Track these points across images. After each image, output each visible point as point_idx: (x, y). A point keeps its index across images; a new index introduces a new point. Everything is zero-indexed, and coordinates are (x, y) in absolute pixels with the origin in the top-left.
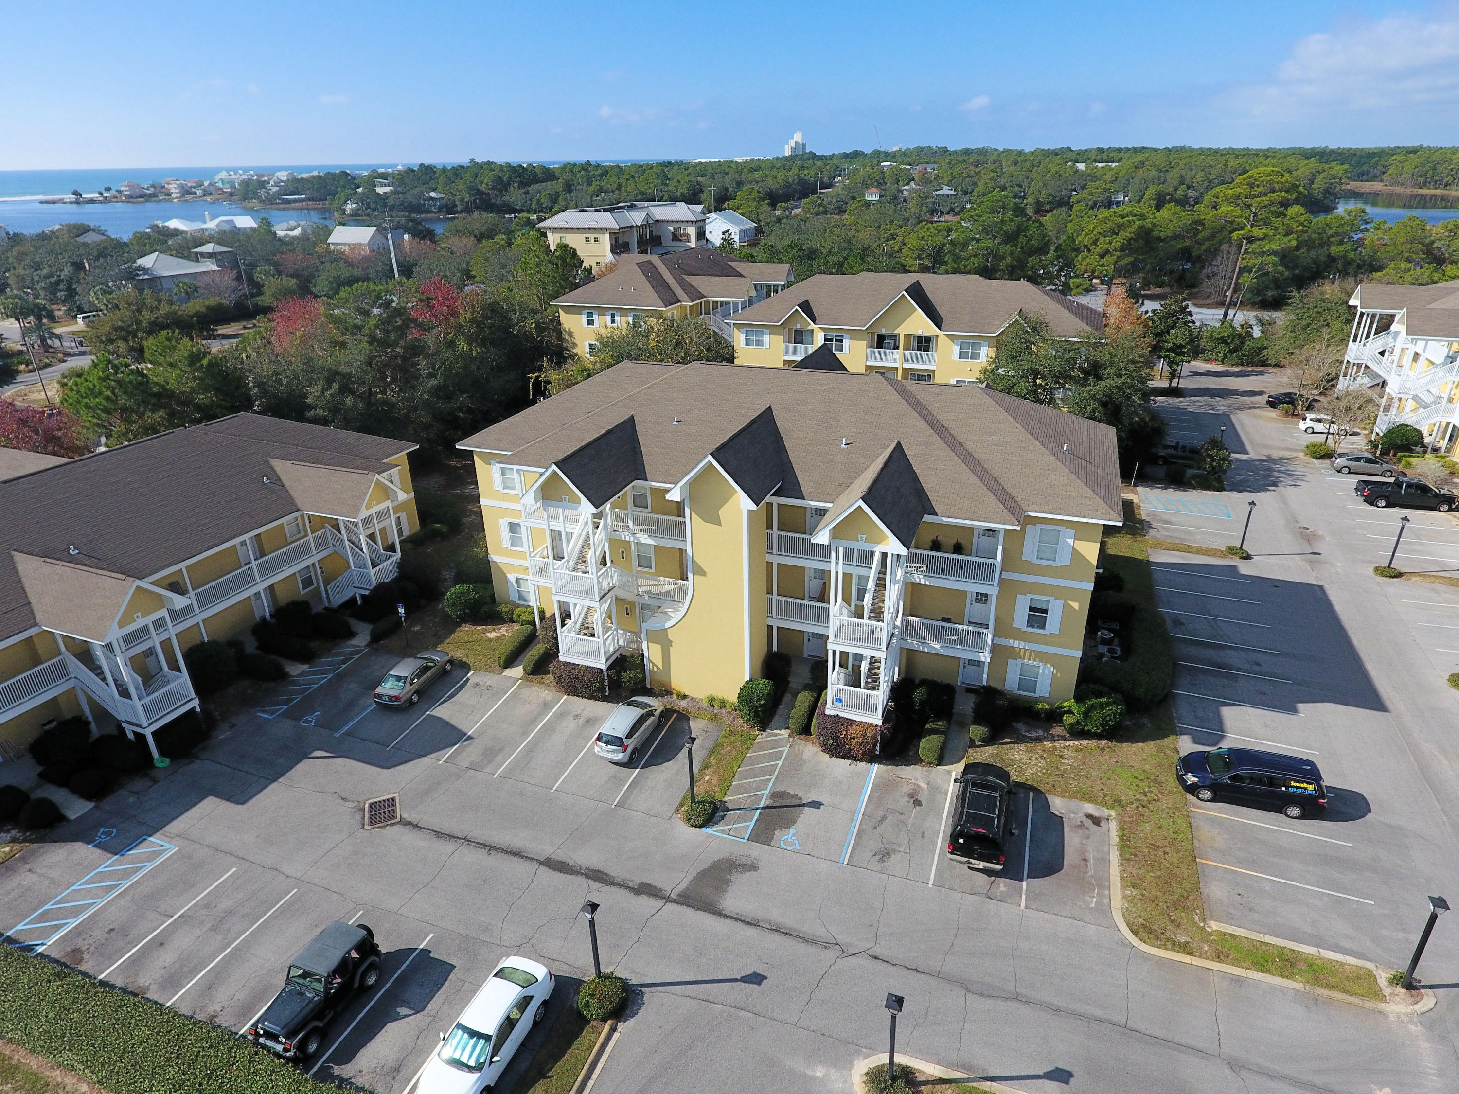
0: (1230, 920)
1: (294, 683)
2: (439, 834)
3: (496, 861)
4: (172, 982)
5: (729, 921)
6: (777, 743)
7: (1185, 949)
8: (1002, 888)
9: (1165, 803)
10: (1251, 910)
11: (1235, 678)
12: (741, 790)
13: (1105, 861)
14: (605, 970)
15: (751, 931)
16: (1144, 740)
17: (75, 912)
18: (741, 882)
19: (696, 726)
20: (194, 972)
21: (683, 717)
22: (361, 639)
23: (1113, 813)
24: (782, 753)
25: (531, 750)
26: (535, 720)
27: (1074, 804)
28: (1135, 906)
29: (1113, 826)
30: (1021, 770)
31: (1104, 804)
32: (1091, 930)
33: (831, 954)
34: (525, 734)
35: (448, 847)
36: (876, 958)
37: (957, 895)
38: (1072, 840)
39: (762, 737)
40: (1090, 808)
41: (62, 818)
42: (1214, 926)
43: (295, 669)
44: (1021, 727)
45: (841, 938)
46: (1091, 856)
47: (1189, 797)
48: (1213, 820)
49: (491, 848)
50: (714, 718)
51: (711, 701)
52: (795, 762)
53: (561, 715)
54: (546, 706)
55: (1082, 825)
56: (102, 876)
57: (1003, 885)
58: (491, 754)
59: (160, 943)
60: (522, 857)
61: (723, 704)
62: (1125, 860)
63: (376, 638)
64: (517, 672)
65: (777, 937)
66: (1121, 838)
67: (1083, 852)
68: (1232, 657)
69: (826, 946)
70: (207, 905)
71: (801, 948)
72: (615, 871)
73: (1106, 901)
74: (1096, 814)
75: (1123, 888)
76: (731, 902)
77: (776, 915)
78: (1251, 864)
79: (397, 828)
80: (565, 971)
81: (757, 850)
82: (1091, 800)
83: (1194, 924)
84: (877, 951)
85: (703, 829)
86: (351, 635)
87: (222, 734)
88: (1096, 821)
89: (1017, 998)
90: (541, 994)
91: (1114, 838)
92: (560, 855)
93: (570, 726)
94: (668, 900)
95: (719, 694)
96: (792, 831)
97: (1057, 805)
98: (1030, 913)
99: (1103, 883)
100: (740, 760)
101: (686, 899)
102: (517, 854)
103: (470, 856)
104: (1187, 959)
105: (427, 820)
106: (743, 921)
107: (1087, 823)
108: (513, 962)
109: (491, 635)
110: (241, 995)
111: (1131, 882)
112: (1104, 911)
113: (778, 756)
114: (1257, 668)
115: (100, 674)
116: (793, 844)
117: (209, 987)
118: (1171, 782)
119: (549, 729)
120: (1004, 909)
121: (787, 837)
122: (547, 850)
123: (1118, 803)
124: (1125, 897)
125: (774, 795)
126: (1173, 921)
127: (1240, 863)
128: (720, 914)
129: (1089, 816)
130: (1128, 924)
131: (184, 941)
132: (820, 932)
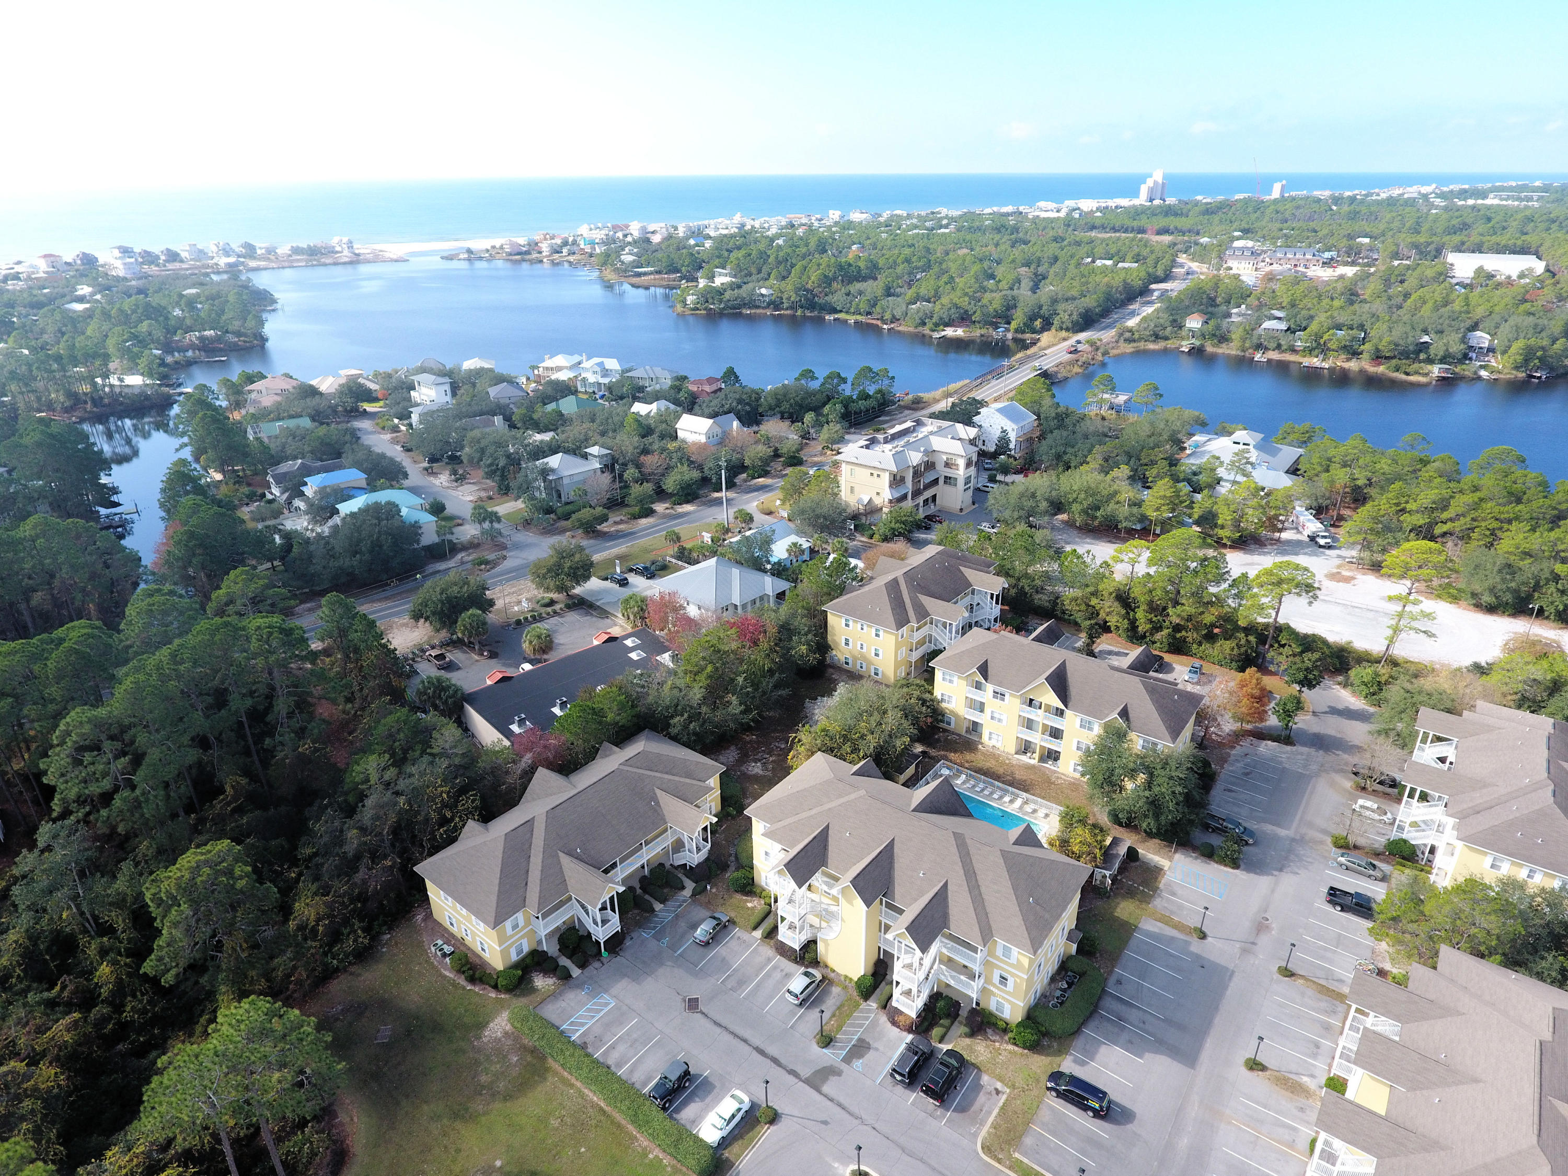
0: (1025, 1154)
1: (656, 916)
2: (715, 1023)
3: (736, 1042)
4: (619, 1065)
5: (822, 1096)
6: (869, 1011)
7: (999, 1161)
8: (938, 1114)
9: (1034, 1092)
10: (1037, 1152)
11: (1125, 1029)
12: (845, 1033)
13: (990, 1113)
14: (770, 1104)
15: (829, 1103)
16: (1047, 1055)
17: (583, 1025)
18: (833, 1079)
19: (835, 990)
20: (626, 1063)
21: (831, 982)
22: (687, 893)
23: (1008, 1091)
24: (868, 1017)
25: (758, 985)
26: (762, 969)
27: (993, 1081)
28: (990, 1136)
29: (1004, 1097)
30: (977, 1057)
31: (1006, 1085)
32: (965, 1142)
33: (857, 1122)
34: (757, 976)
35: (718, 1030)
36: (874, 1128)
37: (918, 1111)
38: (981, 1098)
39: (864, 1005)
40: (999, 1085)
41: (570, 976)
42: (1017, 1155)
43: (658, 906)
44: (989, 1031)
45: (863, 1116)
46: (985, 1109)
47: (1047, 1092)
48: (1051, 1107)
49: (736, 1036)
50: (845, 988)
51: (846, 977)
52: (874, 1023)
53: (775, 968)
54: (769, 960)
55: (990, 1093)
56: (589, 1010)
57: (939, 1112)
58: (741, 983)
59: (613, 1047)
60: (747, 1043)
61: (851, 979)
62: (999, 1114)
63: (694, 895)
64: (758, 934)
65: (839, 1110)
66: (1004, 1104)
67: (983, 1106)
68: (1133, 1015)
69: (856, 1118)
70: (628, 1033)
71: (847, 1116)
72: (783, 1061)
73: (979, 1131)
74: (1000, 1089)
75: (990, 1127)
76: (826, 1089)
77: (842, 1100)
78: (1054, 1134)
79: (699, 1015)
80: (755, 1100)
81: (844, 1066)
82: (1002, 1081)
83: (1009, 1151)
84: (876, 1126)
85: (822, 1049)
86: (683, 888)
87: (628, 943)
88: (998, 1092)
89: (921, 1160)
90: (746, 1107)
91: (1001, 1104)
92: (762, 1047)
93: (777, 975)
94: (801, 1080)
95: (850, 976)
96: (861, 1061)
97: (985, 1079)
98: (944, 1127)
99: (982, 1124)
100: (849, 1016)
101: (807, 1081)
102: (745, 1041)
103: (727, 1037)
104: (997, 1165)
105: (711, 1014)
106: (828, 1098)
107: (993, 1092)
108: (738, 1093)
109: (749, 905)
110: (642, 1077)
111: (995, 1126)
112: (975, 1135)
113: (867, 1018)
114: (1141, 1025)
115: (588, 914)
116: (859, 1067)
117: (632, 1071)
118: (1042, 1083)
119: (768, 975)
120: (934, 1122)
121: (858, 1064)
122: (757, 1042)
123: (1014, 1086)
124: (988, 1131)
125: (859, 1040)
126: (1001, 1148)
127: (1049, 1132)
128: (819, 1091)
129: (996, 1090)
130: (982, 1144)
131: (621, 1048)
132: (856, 1111)
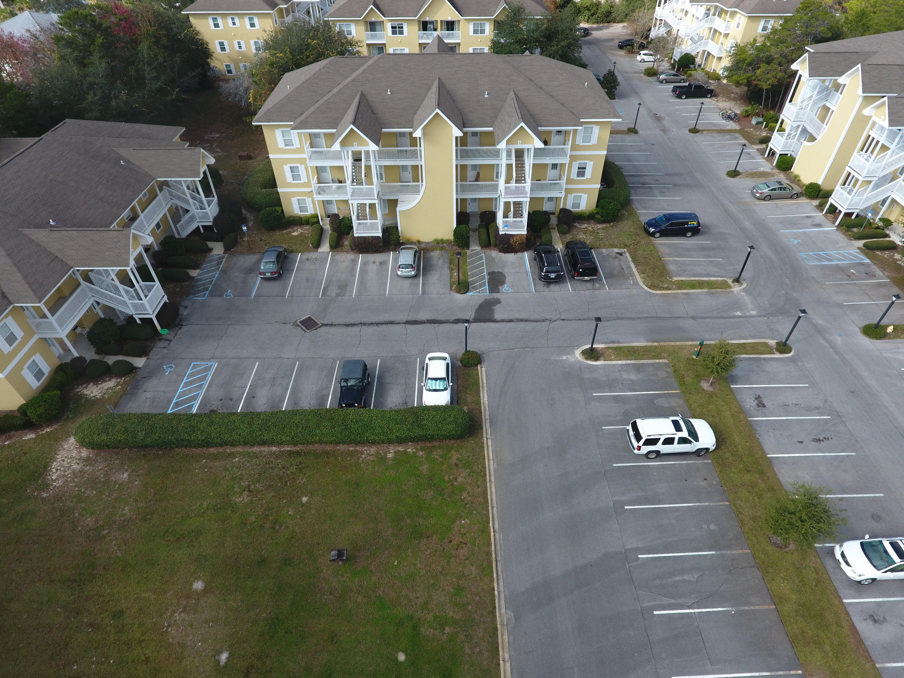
0: (679, 276)
1: (199, 280)
2: (347, 325)
3: (382, 328)
4: (276, 403)
5: (500, 323)
6: (477, 253)
7: (667, 289)
8: (597, 285)
9: (643, 242)
10: (685, 271)
11: (651, 188)
12: (473, 275)
13: (629, 267)
14: (466, 350)
15: (511, 323)
16: (626, 220)
17: (193, 398)
18: (497, 308)
19: (435, 253)
20: (283, 397)
21: (426, 251)
22: (218, 250)
23: (626, 250)
25: (362, 281)
26: (355, 268)
27: (610, 250)
28: (646, 279)
29: (627, 254)
31: (620, 248)
32: (634, 291)
34: (354, 276)
35: (356, 329)
36: (563, 320)
37: (582, 292)
38: (614, 263)
39: (468, 252)
40: (616, 250)
41: (135, 369)
42: (675, 279)
43: (194, 273)
44: (577, 224)
45: (547, 317)
46: (624, 267)
47: (652, 238)
48: (662, 244)
49: (377, 324)
50: (442, 249)
51: (436, 242)
52: (489, 260)
53: (365, 263)
54: (355, 262)
55: (616, 257)
56: (189, 383)
58: (343, 288)
59: (251, 397)
60: (394, 323)
61: (447, 241)
62: (636, 265)
63: (227, 249)
64: (325, 247)
66: (632, 258)
67: (621, 266)
68: (647, 179)
69: (543, 321)
70: (258, 379)
71: (534, 324)
72: (440, 319)
73: (635, 280)
74: (620, 252)
75: (640, 275)
76: (498, 316)
77: (518, 316)
78: (681, 256)
79: (324, 329)
81: (496, 295)
82: (616, 247)
83: (668, 280)
84: (563, 317)
85: (468, 294)
86: (210, 249)
88: (621, 254)
89: (618, 318)
91: (630, 259)
92: (411, 318)
93: (374, 267)
94: (471, 322)
95: (443, 238)
96: (506, 286)
97: (604, 252)
98: (611, 291)
99: (632, 275)
100: (465, 263)
101: (477, 320)
102: (390, 323)
103: (369, 330)
104: (669, 292)
105: (336, 321)
106: (506, 321)
107: (618, 255)
108: (434, 355)
109: (295, 234)
110: (315, 399)
111: (641, 272)
112: (636, 284)
113: (481, 258)
114: (657, 182)
116: (509, 290)
117: (295, 404)
118: (643, 234)
119: (364, 271)
120: (601, 292)
121: (505, 289)
122: (404, 318)
123: (626, 246)
124: (641, 278)
125: (489, 274)
126: (661, 281)
127: (676, 257)
128: (494, 322)
129: (617, 253)
130: (646, 286)
131: (263, 393)
132: (538, 317)
